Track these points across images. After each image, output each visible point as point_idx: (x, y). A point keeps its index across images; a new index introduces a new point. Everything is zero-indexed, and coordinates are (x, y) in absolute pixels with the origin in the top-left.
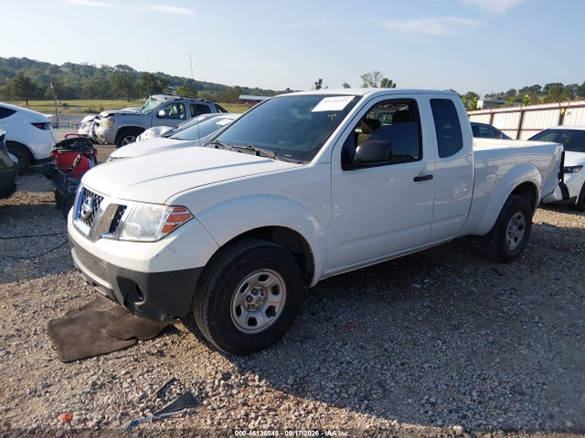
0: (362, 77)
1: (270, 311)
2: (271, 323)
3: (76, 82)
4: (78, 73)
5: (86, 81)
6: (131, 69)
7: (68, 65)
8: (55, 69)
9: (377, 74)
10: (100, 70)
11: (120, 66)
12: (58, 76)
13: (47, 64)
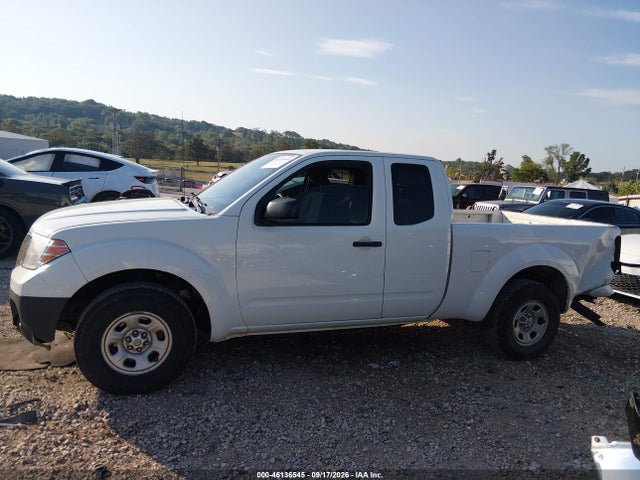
0: (547, 149)
1: (153, 357)
2: (151, 369)
3: (245, 146)
4: (249, 137)
5: (256, 145)
6: (299, 136)
7: (242, 130)
8: (229, 133)
9: (565, 146)
10: (270, 136)
11: (288, 133)
12: (230, 139)
13: (222, 128)
